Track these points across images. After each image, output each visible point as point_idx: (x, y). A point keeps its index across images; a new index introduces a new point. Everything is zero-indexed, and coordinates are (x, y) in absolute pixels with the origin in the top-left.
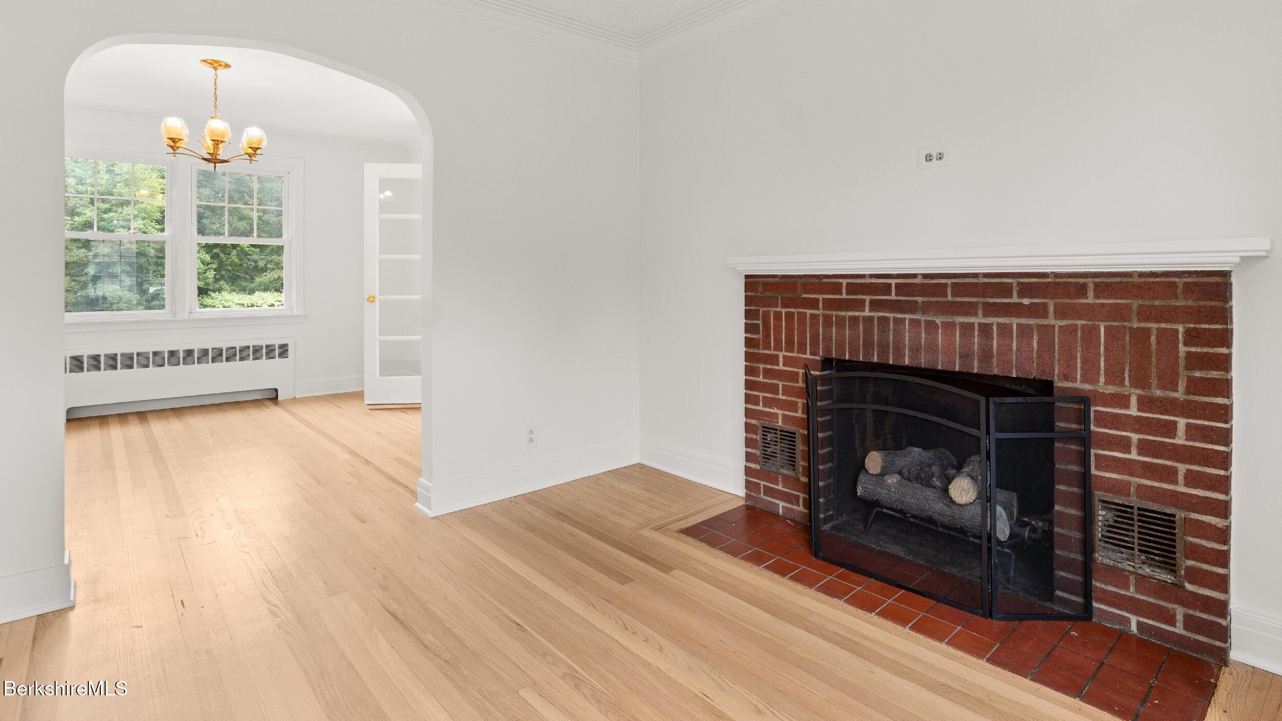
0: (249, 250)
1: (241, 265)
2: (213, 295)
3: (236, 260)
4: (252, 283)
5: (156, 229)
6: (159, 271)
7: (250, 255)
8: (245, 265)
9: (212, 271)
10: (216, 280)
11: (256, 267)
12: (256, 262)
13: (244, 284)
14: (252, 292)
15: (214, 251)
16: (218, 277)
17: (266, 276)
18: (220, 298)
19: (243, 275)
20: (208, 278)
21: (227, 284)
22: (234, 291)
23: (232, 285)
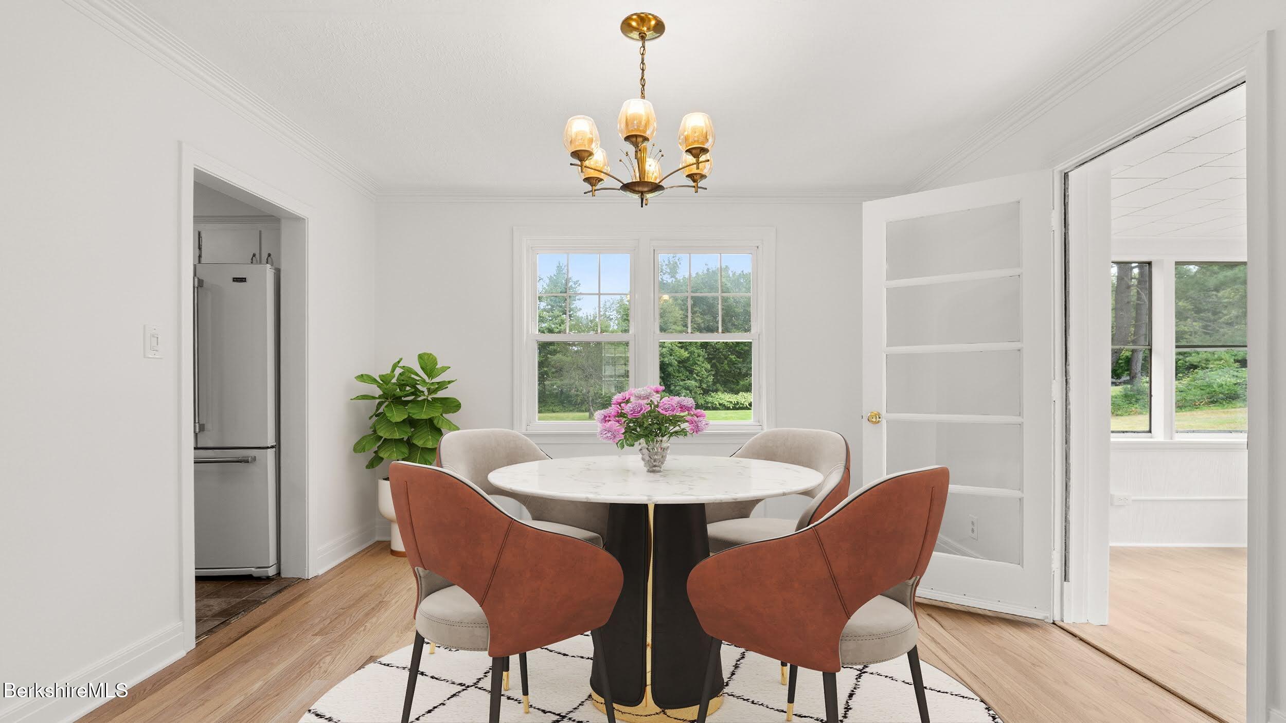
0: (736, 360)
1: (730, 372)
2: (713, 394)
3: (727, 368)
4: (738, 385)
5: (678, 347)
6: (680, 376)
7: (736, 364)
8: (733, 372)
9: (712, 377)
10: (714, 383)
11: (740, 373)
12: (740, 369)
13: (733, 386)
14: (737, 393)
15: (713, 361)
16: (715, 380)
17: (747, 380)
18: (717, 396)
19: (732, 379)
20: (709, 382)
21: (721, 386)
22: (725, 391)
23: (725, 387)
